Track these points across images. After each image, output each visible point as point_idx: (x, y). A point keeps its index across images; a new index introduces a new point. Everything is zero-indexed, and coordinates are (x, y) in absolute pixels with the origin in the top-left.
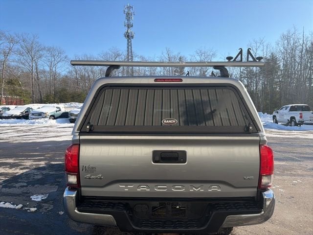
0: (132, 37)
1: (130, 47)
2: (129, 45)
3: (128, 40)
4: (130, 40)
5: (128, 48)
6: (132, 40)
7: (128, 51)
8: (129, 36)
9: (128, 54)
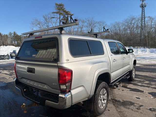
0: (145, 6)
1: (143, 13)
2: (143, 11)
3: (142, 9)
4: (143, 9)
5: (142, 13)
6: (145, 8)
7: (142, 15)
8: (143, 7)
9: (142, 17)
